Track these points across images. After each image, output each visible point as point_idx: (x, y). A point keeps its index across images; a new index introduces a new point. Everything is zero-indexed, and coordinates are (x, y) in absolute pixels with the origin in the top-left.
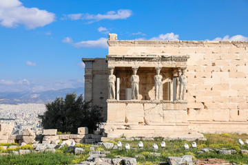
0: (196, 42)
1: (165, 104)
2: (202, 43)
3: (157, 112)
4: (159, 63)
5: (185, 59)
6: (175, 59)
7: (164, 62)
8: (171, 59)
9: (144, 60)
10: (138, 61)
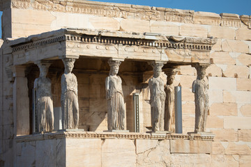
0: (180, 11)
1: (174, 142)
2: (191, 15)
3: (159, 159)
4: (161, 52)
5: (209, 46)
6: (192, 45)
7: (172, 51)
8: (184, 45)
9: (134, 44)
10: (124, 45)
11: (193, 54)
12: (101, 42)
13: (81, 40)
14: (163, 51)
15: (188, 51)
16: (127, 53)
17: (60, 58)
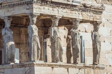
1: (86, 70)
4: (79, 14)
5: (101, 11)
6: (94, 10)
7: (84, 13)
8: (90, 10)
9: (67, 8)
10: (62, 8)
11: (94, 15)
12: (51, 5)
13: (41, 4)
14: (80, 13)
15: (92, 14)
16: (63, 13)
17: (27, 15)
